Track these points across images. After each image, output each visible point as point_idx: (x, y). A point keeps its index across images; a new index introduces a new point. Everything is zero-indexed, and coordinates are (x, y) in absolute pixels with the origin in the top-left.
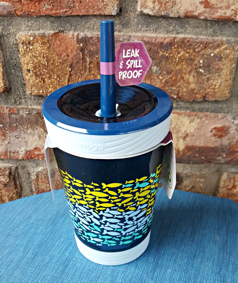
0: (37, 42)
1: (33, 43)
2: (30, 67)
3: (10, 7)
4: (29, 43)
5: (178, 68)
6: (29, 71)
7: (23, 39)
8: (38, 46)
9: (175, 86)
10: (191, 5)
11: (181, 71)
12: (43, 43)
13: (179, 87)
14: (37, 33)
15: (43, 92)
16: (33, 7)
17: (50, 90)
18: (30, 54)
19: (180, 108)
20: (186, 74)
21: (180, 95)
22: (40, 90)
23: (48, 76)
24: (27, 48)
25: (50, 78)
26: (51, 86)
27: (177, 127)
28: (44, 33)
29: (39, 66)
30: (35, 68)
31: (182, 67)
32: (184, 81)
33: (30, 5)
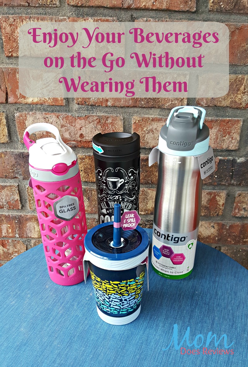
0: (87, 158)
1: (85, 159)
2: (82, 169)
3: (76, 144)
4: (83, 159)
5: (151, 169)
6: (82, 171)
7: (80, 157)
8: (87, 160)
9: (150, 178)
10: (155, 143)
11: (152, 171)
12: (89, 159)
13: (152, 178)
14: (87, 154)
15: (88, 180)
16: (86, 144)
17: (91, 179)
18: (83, 163)
19: (153, 187)
20: (154, 172)
21: (152, 181)
22: (86, 179)
23: (90, 173)
24: (82, 161)
25: (91, 174)
26: (92, 177)
27: (152, 196)
28: (90, 155)
29: (87, 169)
30: (85, 169)
31: (153, 169)
32: (154, 175)
33: (85, 143)
